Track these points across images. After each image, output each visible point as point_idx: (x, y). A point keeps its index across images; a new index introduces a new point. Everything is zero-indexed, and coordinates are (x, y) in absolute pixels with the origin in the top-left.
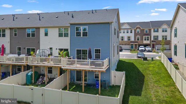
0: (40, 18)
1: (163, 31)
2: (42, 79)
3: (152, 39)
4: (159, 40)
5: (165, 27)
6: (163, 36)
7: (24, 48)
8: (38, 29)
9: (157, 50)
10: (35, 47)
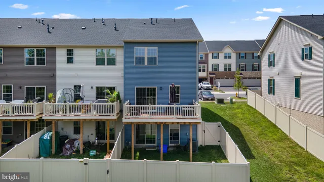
0: (48, 28)
1: (226, 57)
2: (71, 145)
3: (210, 70)
4: (219, 71)
5: (228, 50)
6: (225, 65)
7: (20, 87)
8: (53, 49)
9: (221, 86)
10: (44, 85)
